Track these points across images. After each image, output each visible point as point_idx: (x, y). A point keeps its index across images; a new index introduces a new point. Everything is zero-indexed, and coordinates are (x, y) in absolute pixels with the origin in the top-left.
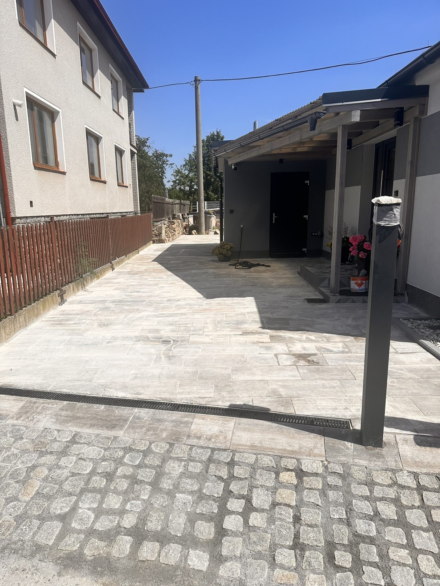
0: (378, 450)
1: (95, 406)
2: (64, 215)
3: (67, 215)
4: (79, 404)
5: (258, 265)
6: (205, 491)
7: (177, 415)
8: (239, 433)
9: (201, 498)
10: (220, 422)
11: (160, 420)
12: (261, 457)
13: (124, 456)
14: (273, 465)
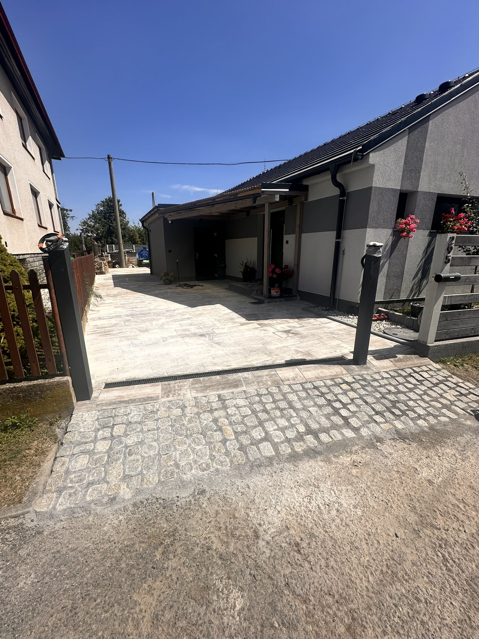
0: (365, 366)
1: (213, 377)
2: (27, 254)
3: (28, 254)
4: (201, 379)
5: (195, 285)
6: (318, 403)
7: (266, 372)
8: (305, 373)
9: (320, 407)
10: (291, 370)
11: (259, 377)
12: (325, 381)
13: (261, 399)
14: (333, 383)
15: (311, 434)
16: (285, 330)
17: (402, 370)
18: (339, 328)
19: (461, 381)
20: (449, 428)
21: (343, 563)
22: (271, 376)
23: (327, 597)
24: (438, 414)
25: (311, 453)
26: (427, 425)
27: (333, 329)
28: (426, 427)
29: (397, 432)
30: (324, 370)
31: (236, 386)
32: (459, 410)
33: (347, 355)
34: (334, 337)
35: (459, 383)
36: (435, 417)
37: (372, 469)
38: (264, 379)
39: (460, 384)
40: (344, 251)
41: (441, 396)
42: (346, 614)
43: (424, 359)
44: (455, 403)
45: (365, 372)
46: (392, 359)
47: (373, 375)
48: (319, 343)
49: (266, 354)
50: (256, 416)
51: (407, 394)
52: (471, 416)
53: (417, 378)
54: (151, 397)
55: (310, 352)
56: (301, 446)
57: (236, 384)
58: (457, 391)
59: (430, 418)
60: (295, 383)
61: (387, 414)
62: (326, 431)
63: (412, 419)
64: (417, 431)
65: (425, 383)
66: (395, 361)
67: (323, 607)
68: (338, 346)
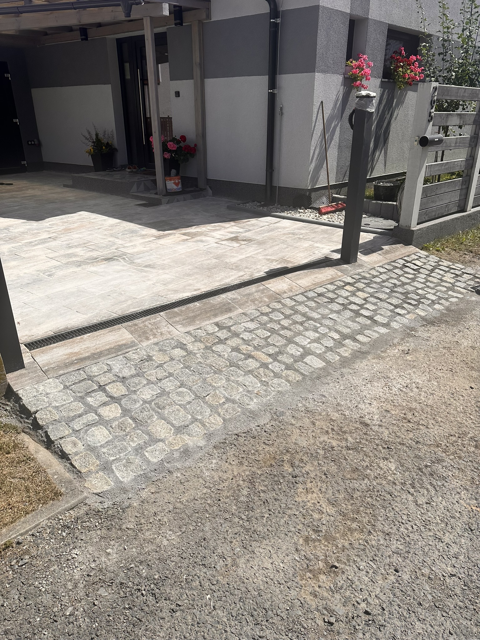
0: (356, 264)
1: (191, 305)
6: (334, 309)
7: (252, 288)
8: (298, 282)
9: (338, 312)
10: (280, 281)
11: (249, 294)
12: (326, 286)
13: (270, 318)
14: (336, 287)
15: (348, 339)
16: (227, 237)
17: (394, 262)
18: (296, 226)
19: (451, 264)
20: (462, 306)
21: (446, 416)
22: (262, 291)
23: (451, 438)
24: (447, 296)
25: (360, 355)
26: (443, 308)
27: (291, 229)
28: (443, 309)
29: (423, 318)
30: (317, 275)
31: (229, 310)
32: (462, 290)
33: (329, 254)
34: (300, 238)
35: (450, 265)
36: (446, 299)
37: (423, 352)
38: (257, 295)
39: (452, 267)
40: (281, 109)
41: (441, 280)
42: (469, 441)
43: (410, 248)
44: (456, 284)
45: (360, 270)
46: (379, 252)
47: (370, 272)
48: (287, 247)
49: (232, 269)
50: (278, 334)
51: (412, 284)
52: (473, 293)
53: (412, 267)
54: (125, 345)
55: (285, 258)
56: (346, 351)
57: (227, 308)
58: (452, 273)
59: (443, 301)
60: (294, 294)
61: (405, 305)
62: (360, 333)
63: (428, 305)
64: (438, 315)
65: (421, 270)
66: (383, 253)
67: (452, 444)
68: (312, 247)
